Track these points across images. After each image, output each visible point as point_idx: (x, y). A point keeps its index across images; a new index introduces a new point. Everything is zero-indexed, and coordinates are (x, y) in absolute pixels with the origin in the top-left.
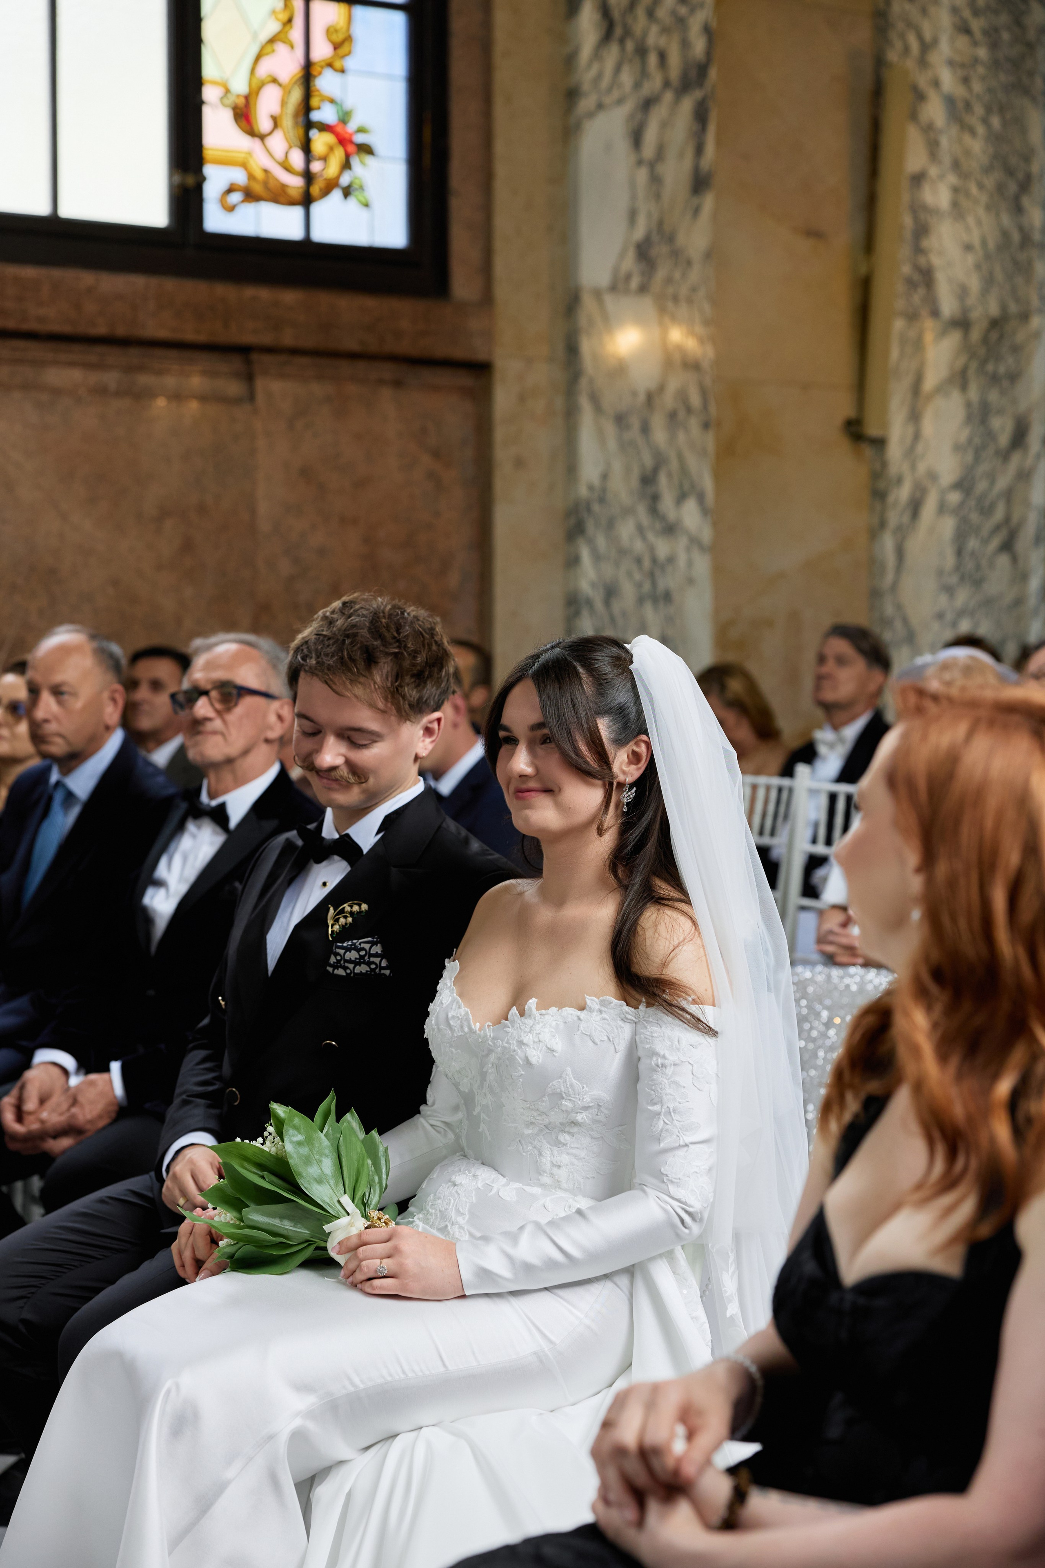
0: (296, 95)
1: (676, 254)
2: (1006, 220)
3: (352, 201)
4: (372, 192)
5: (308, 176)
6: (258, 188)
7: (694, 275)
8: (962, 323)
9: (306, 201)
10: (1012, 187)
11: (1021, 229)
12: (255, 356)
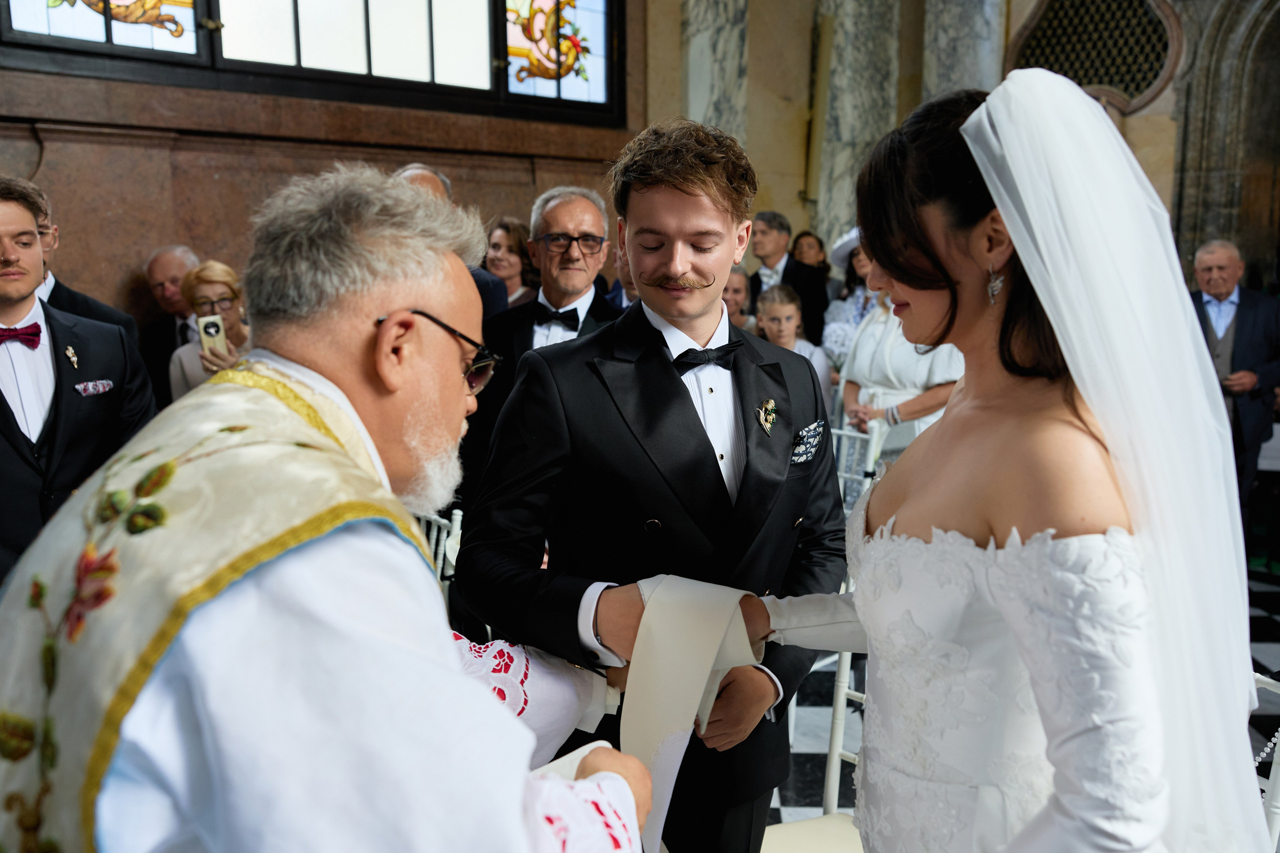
0: (552, 20)
1: (731, 108)
2: (875, 94)
3: (580, 79)
4: (589, 73)
5: (559, 63)
6: (535, 70)
7: (739, 118)
8: (853, 144)
9: (558, 77)
10: (879, 78)
11: (883, 98)
12: (536, 160)
